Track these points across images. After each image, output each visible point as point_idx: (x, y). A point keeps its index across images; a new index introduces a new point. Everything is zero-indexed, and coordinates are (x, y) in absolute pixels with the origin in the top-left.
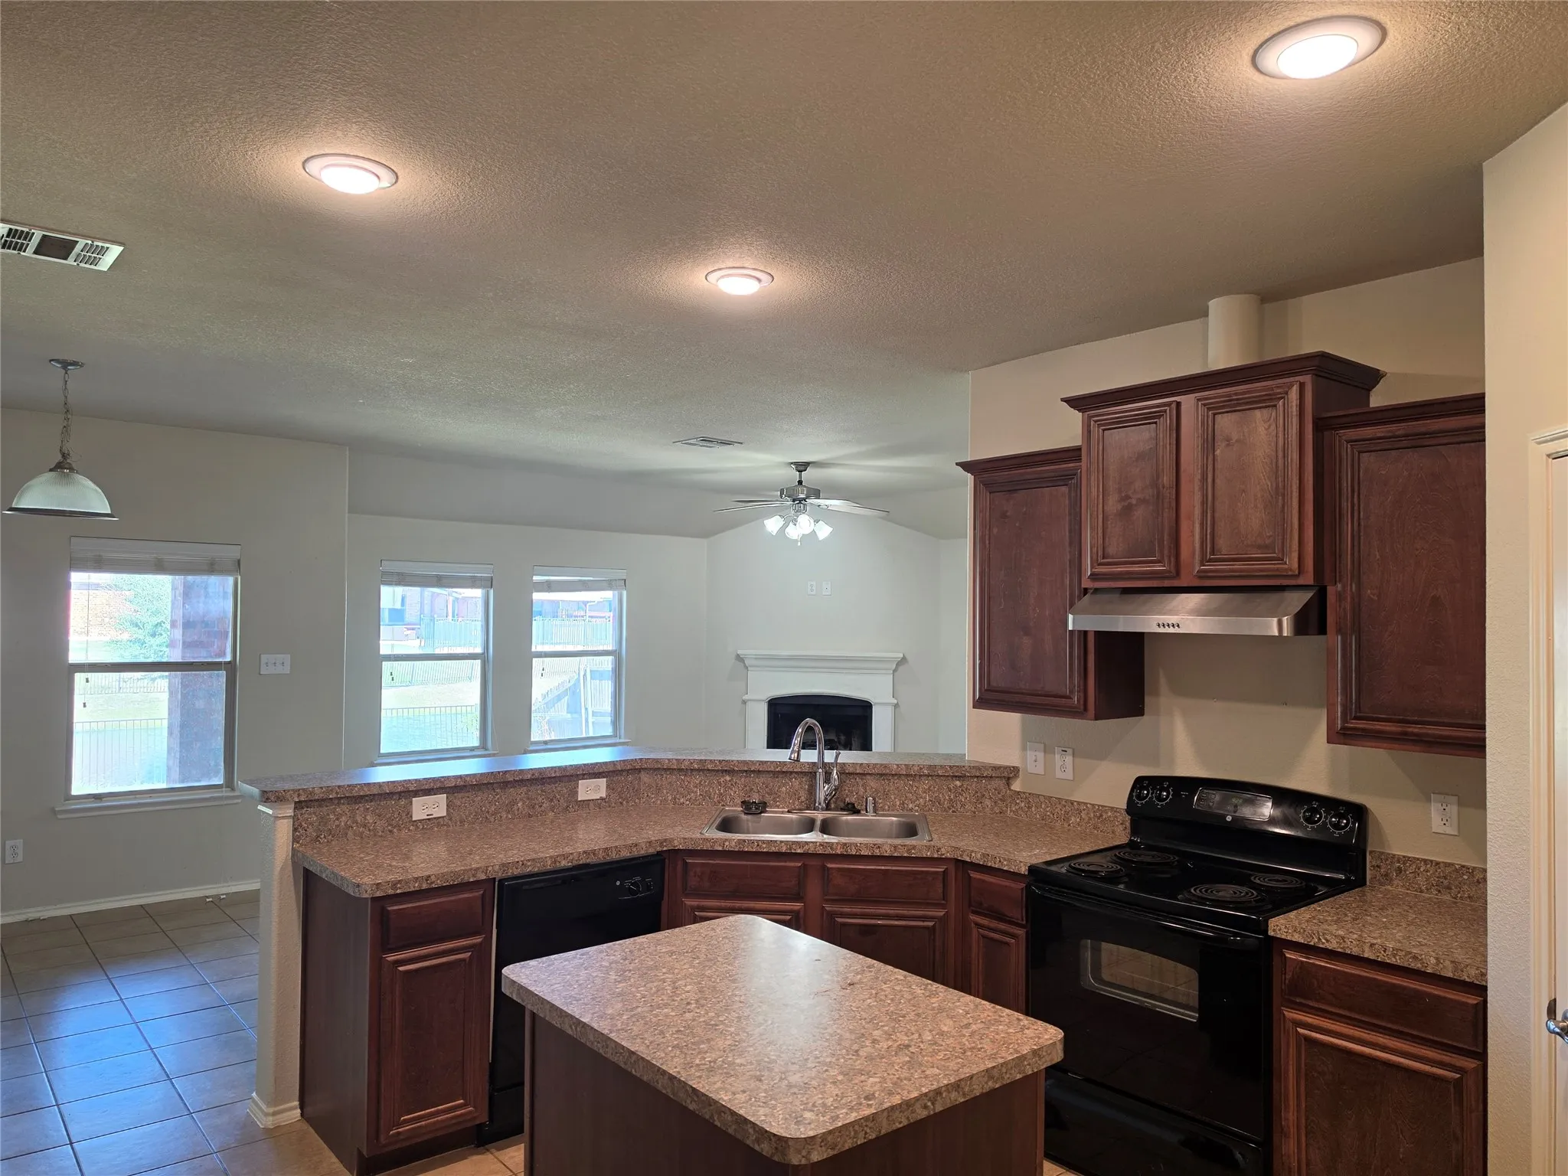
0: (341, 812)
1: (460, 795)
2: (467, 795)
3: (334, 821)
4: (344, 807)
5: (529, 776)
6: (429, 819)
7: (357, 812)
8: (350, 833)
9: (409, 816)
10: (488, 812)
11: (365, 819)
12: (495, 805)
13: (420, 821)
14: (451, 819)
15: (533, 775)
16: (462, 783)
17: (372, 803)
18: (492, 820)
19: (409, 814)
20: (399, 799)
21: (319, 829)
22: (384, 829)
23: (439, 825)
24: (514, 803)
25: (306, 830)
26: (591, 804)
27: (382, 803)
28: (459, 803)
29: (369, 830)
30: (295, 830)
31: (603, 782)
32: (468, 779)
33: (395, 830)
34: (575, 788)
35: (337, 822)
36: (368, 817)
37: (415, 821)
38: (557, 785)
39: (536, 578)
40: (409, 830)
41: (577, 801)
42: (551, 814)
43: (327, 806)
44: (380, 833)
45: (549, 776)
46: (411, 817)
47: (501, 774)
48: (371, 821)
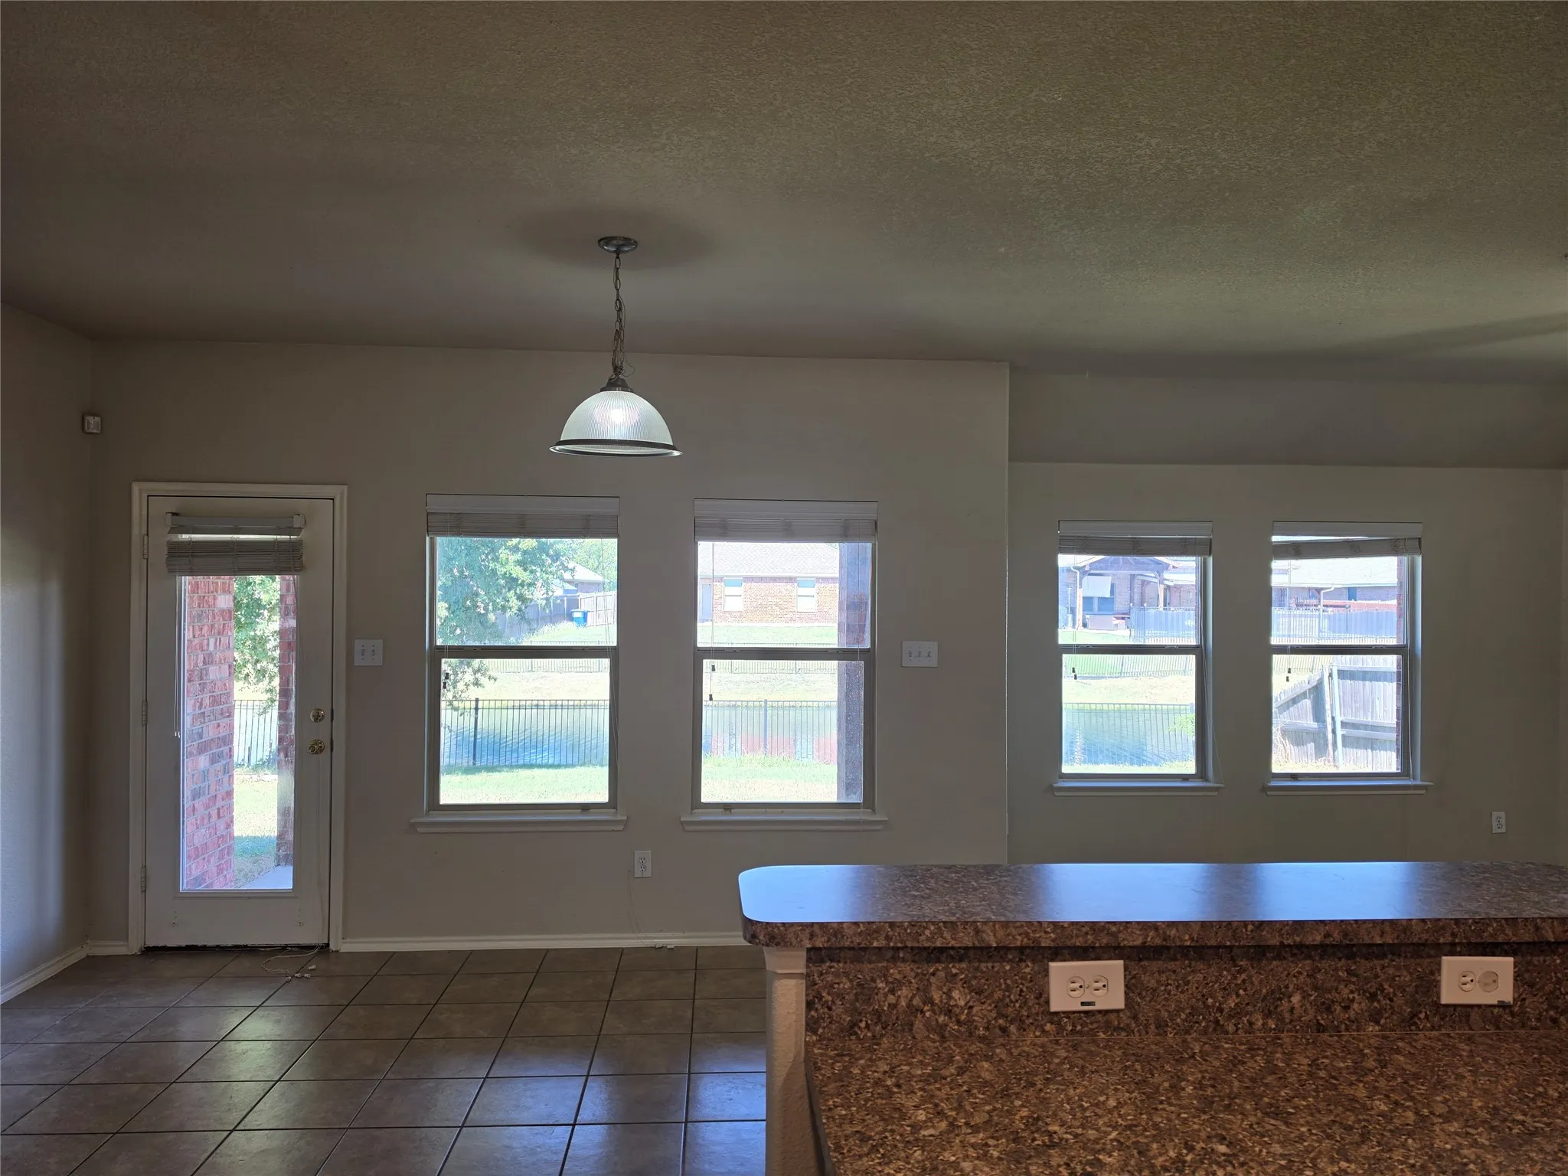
0: (898, 977)
1: (1155, 965)
2: (1171, 965)
3: (886, 995)
4: (906, 968)
5: (1318, 938)
6: (1086, 1013)
7: (933, 980)
8: (918, 1025)
9: (1042, 999)
10: (1220, 1010)
11: (950, 997)
12: (1238, 995)
13: (1068, 1014)
14: (1135, 1017)
15: (1327, 935)
16: (1158, 941)
17: (964, 965)
18: (1231, 1028)
19: (1043, 997)
20: (1021, 960)
21: (856, 1009)
22: (989, 1022)
23: (1108, 1026)
24: (1280, 994)
25: (830, 1009)
26: (1475, 1016)
27: (983, 966)
28: (1153, 984)
29: (958, 1022)
30: (809, 1005)
31: (1504, 965)
32: (1173, 932)
33: (1013, 1028)
34: (1432, 973)
35: (891, 999)
36: (956, 994)
37: (1057, 1013)
38: (1386, 962)
39: (1275, 539)
40: (1044, 1031)
41: (1437, 1005)
42: (1371, 1028)
43: (870, 962)
44: (982, 1032)
45: (1367, 941)
46: (1047, 1002)
47: (1250, 927)
48: (962, 1003)
